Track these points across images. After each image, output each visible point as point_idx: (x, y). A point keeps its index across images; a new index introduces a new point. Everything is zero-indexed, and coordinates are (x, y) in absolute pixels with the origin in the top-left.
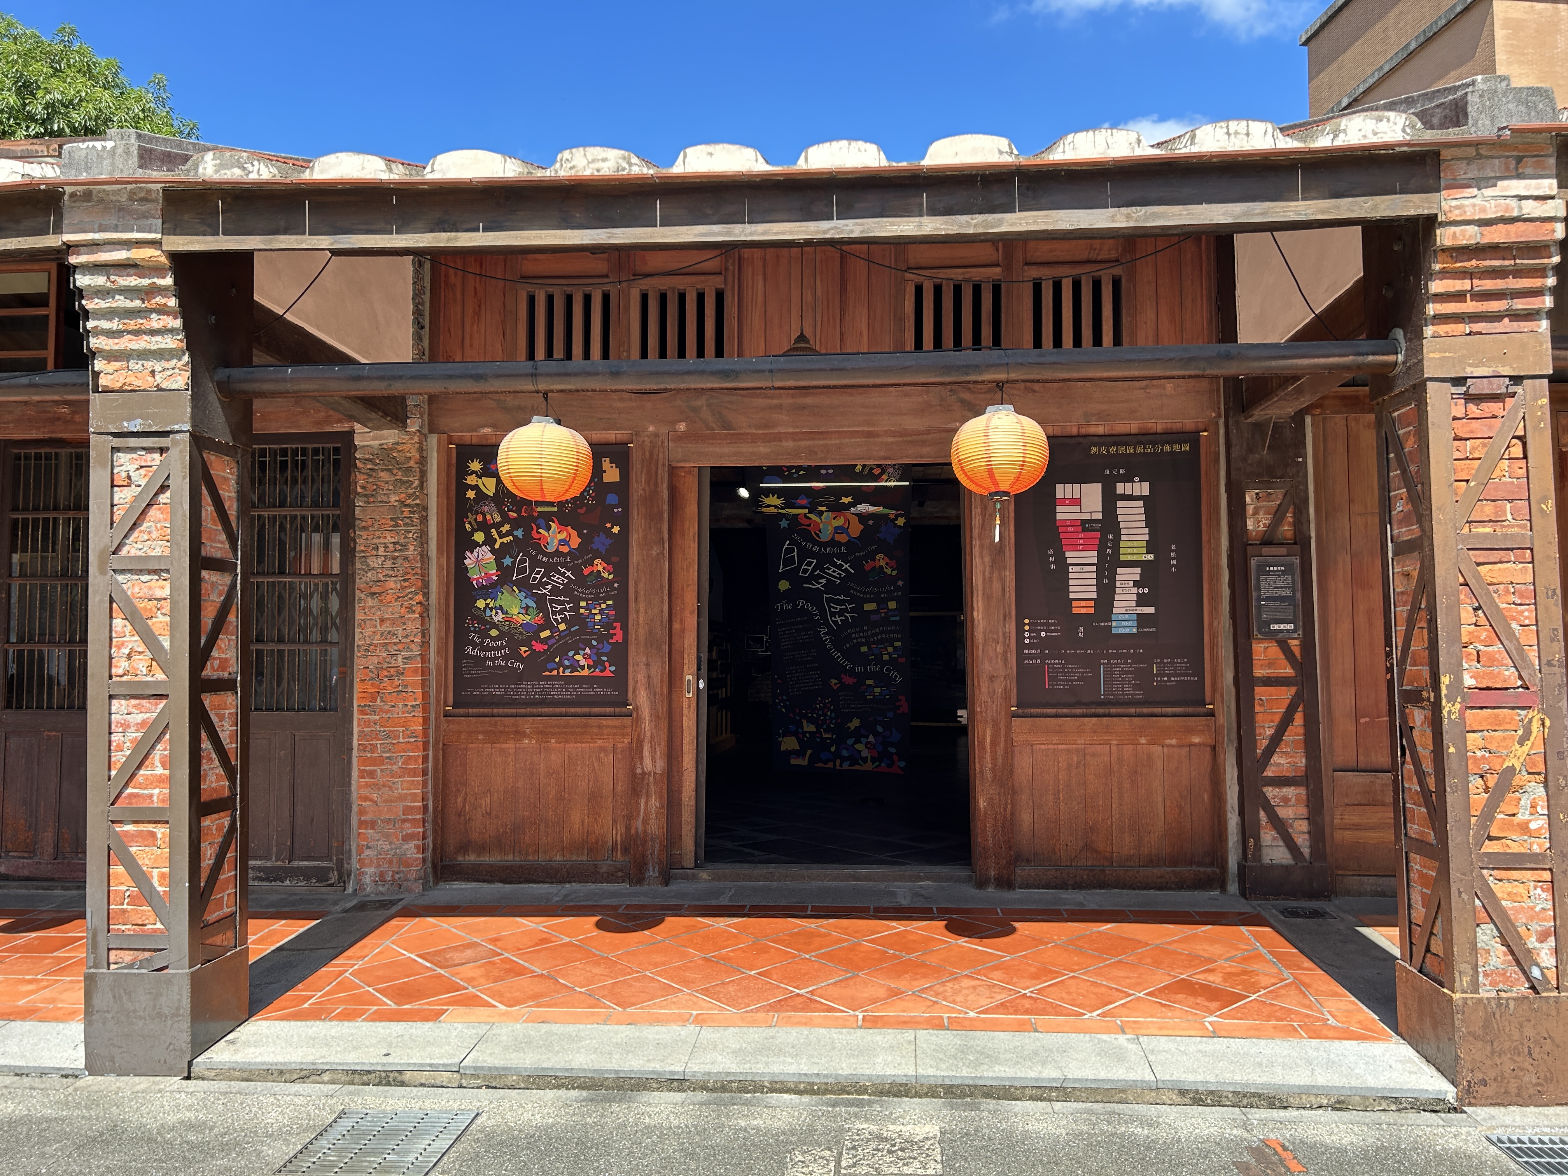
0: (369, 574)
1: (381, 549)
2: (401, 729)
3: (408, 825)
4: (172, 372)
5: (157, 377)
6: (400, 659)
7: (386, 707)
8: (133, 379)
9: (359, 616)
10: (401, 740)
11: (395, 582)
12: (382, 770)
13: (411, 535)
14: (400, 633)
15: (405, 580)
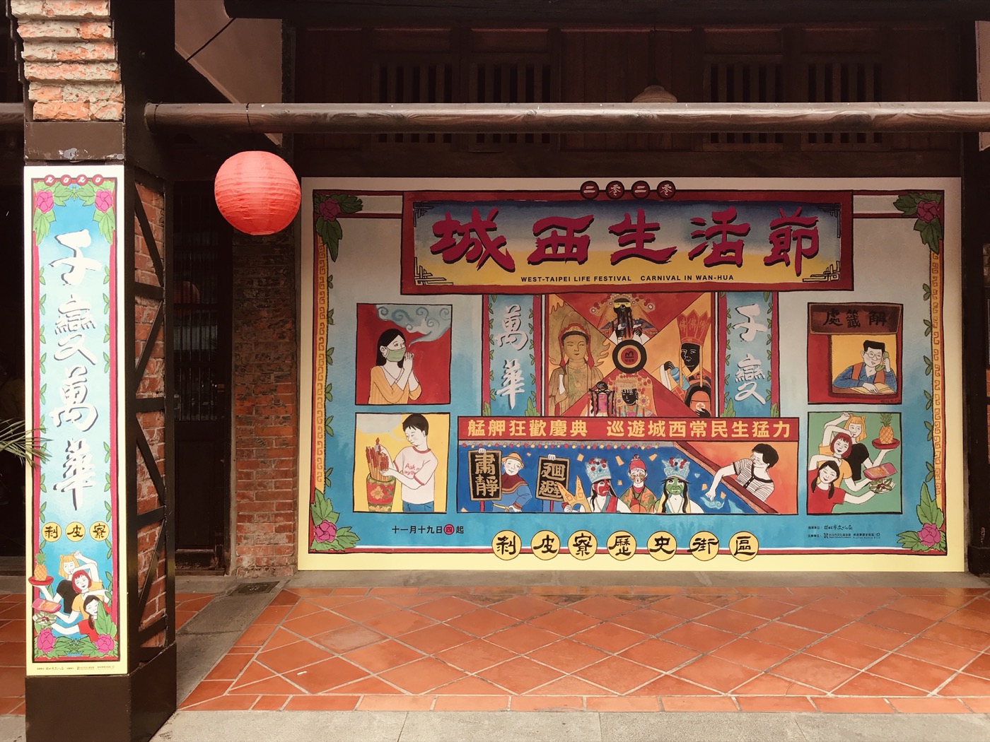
0: (245, 304)
1: (256, 284)
2: (274, 437)
3: (279, 518)
4: (106, 103)
5: (92, 108)
6: (272, 377)
7: (261, 418)
8: (67, 108)
9: (236, 340)
10: (274, 447)
11: (268, 312)
12: (257, 473)
13: (281, 271)
14: (273, 356)
15: (276, 311)
